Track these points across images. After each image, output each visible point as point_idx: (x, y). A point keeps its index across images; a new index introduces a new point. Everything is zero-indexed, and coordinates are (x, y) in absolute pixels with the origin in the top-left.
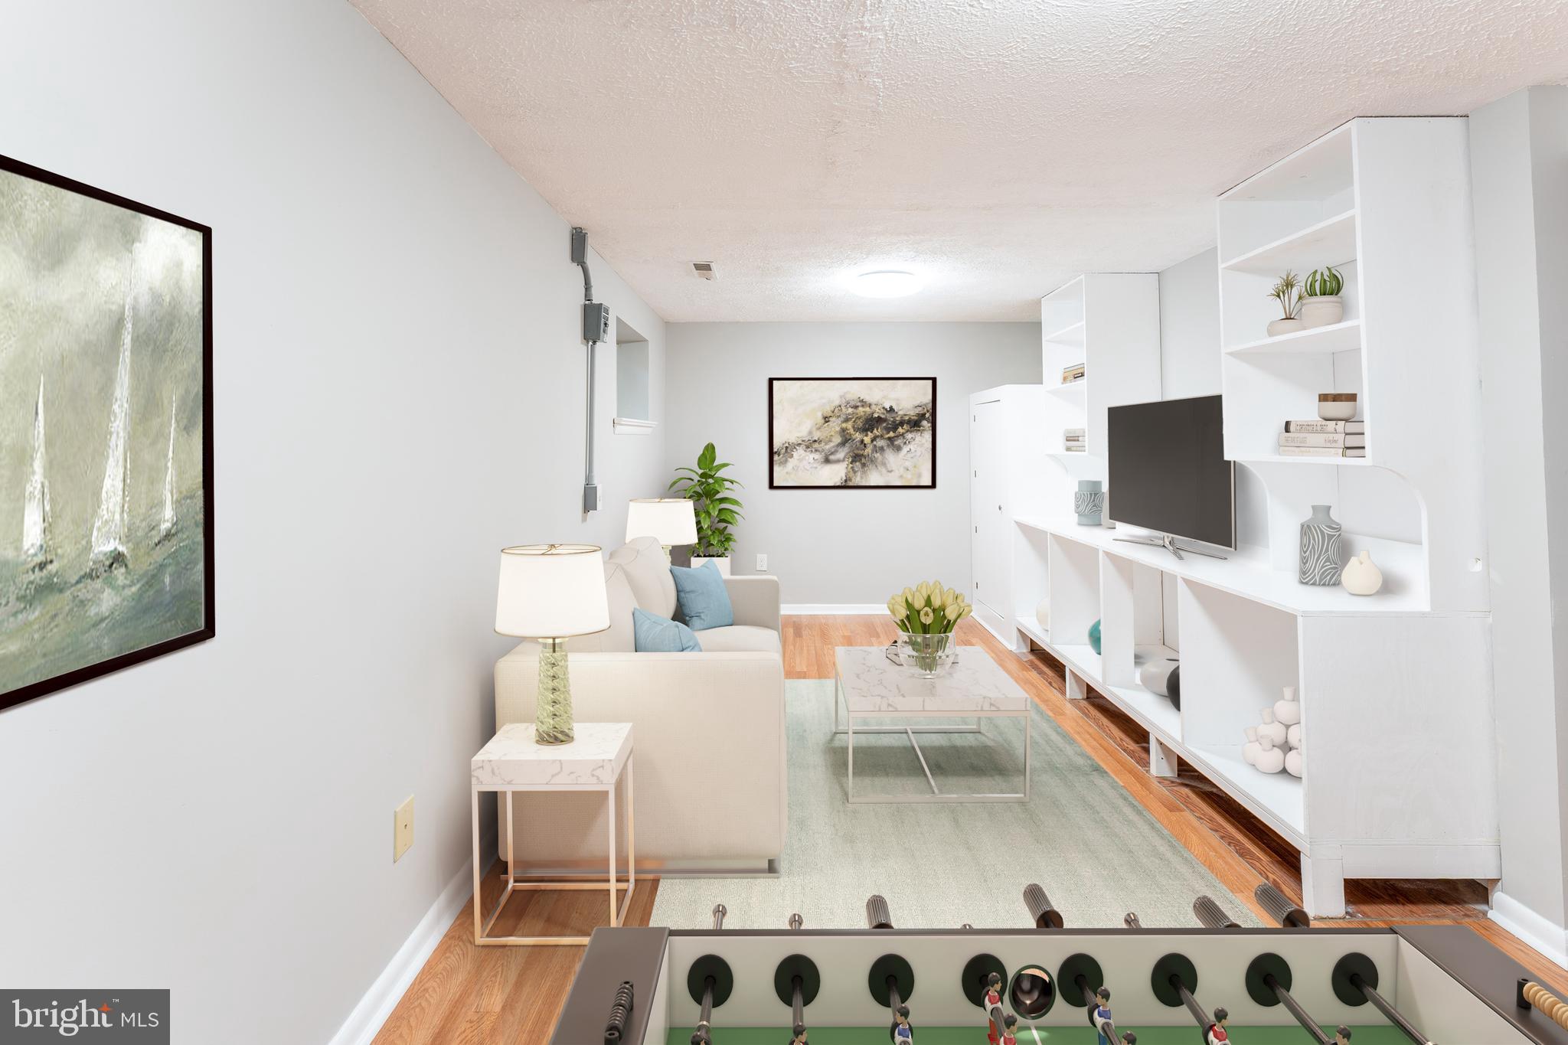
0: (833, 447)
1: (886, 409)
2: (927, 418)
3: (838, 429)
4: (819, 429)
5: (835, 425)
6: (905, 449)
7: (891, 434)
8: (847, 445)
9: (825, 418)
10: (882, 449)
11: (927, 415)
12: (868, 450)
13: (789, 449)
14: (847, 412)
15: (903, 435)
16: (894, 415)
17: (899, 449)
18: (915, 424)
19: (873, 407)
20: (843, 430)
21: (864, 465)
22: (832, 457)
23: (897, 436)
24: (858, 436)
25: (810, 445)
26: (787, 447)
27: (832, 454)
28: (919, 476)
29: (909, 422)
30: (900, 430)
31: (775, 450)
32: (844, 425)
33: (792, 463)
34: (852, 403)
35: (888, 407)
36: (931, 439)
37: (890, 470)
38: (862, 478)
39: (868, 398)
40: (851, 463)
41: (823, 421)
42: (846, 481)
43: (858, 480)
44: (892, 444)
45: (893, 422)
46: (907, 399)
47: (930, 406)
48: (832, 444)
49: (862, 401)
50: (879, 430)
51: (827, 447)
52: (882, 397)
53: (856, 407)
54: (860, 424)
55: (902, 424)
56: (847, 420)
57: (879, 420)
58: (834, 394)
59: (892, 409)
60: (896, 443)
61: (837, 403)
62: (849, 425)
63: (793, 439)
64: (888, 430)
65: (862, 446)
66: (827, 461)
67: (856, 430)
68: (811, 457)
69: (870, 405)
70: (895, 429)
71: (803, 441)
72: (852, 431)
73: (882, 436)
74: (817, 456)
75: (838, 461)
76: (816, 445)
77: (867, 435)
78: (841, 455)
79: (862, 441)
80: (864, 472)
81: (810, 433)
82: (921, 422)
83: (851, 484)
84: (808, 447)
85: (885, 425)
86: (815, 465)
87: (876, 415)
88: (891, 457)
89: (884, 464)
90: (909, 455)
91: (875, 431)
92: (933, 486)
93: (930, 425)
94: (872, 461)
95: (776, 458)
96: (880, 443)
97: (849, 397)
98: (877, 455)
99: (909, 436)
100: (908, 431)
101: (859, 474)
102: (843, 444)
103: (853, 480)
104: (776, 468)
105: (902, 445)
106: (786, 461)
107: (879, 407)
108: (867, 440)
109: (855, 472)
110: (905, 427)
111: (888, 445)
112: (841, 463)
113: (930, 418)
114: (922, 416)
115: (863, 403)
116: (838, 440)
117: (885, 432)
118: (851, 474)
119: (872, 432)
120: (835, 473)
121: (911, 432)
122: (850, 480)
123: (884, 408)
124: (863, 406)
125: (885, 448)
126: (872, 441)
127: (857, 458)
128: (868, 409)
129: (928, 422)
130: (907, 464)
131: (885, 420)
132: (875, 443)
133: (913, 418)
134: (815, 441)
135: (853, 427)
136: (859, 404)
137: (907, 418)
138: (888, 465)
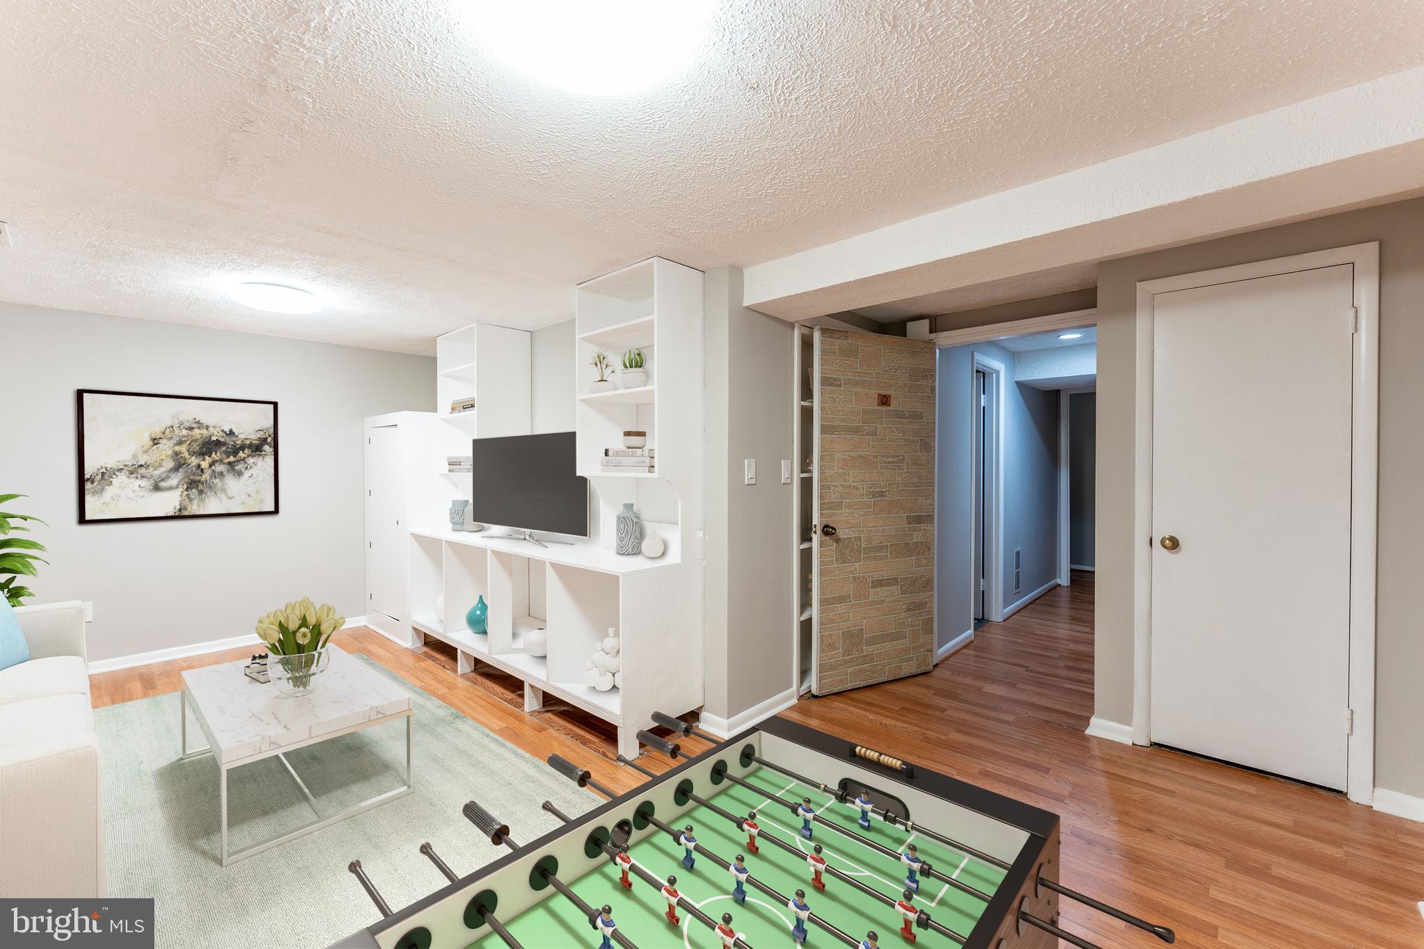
0: (165, 472)
1: (226, 433)
2: (269, 443)
3: (170, 452)
4: (145, 452)
5: (166, 448)
6: (247, 474)
7: (232, 459)
8: (181, 470)
9: (154, 440)
10: (221, 474)
11: (269, 440)
12: (206, 476)
13: (106, 476)
14: (181, 434)
15: (244, 459)
16: (235, 439)
17: (240, 474)
18: (257, 449)
19: (211, 429)
20: (176, 454)
21: (201, 492)
22: (162, 484)
23: (238, 461)
24: (194, 461)
25: (135, 470)
26: (103, 473)
27: (163, 480)
28: (262, 502)
29: (250, 446)
30: (241, 454)
31: (87, 476)
32: (177, 448)
33: (109, 492)
34: (186, 424)
35: (227, 430)
36: (273, 464)
37: (230, 496)
38: (199, 506)
39: (205, 420)
40: (187, 490)
41: (151, 443)
42: (180, 510)
43: (194, 509)
44: (233, 469)
45: (233, 445)
46: (248, 424)
47: (272, 431)
48: (163, 469)
49: (198, 422)
50: (218, 454)
51: (157, 473)
52: (219, 419)
53: (191, 429)
54: (196, 447)
55: (242, 448)
56: (180, 443)
57: (218, 443)
58: (165, 414)
59: (231, 433)
60: (237, 468)
61: (169, 423)
62: (183, 448)
63: (111, 463)
64: (228, 454)
65: (199, 471)
66: (157, 488)
67: (192, 453)
68: (135, 483)
69: (207, 428)
70: (235, 453)
71: (125, 466)
72: (186, 455)
73: (221, 461)
74: (144, 483)
75: (171, 488)
76: (143, 471)
77: (204, 460)
78: (174, 481)
79: (199, 466)
80: (202, 500)
81: (135, 456)
82: (262, 446)
83: (186, 513)
84: (132, 473)
85: (224, 448)
86: (141, 494)
87: (214, 438)
88: (231, 482)
89: (224, 490)
90: (251, 480)
91: (214, 455)
92: (276, 511)
93: (272, 449)
94: (210, 487)
95: (88, 486)
96: (219, 468)
97: (183, 418)
98: (217, 481)
99: (251, 461)
100: (249, 456)
101: (195, 502)
102: (176, 469)
103: (189, 509)
104: (88, 498)
105: (243, 470)
106: (103, 490)
107: (218, 430)
108: (204, 465)
109: (191, 500)
110: (246, 451)
111: (228, 470)
112: (174, 491)
113: (272, 443)
114: (264, 441)
115: (200, 425)
116: (170, 464)
117: (224, 456)
118: (187, 502)
119: (210, 457)
120: (168, 502)
121: (253, 456)
122: (186, 509)
123: (223, 431)
124: (199, 428)
125: (225, 473)
126: (210, 466)
127: (192, 484)
128: (205, 432)
129: (270, 447)
130: (250, 490)
131: (224, 444)
132: (213, 468)
133: (254, 442)
134: (141, 466)
135: (188, 451)
136: (195, 425)
137: (248, 442)
138: (229, 492)
